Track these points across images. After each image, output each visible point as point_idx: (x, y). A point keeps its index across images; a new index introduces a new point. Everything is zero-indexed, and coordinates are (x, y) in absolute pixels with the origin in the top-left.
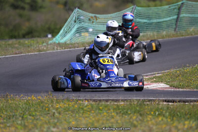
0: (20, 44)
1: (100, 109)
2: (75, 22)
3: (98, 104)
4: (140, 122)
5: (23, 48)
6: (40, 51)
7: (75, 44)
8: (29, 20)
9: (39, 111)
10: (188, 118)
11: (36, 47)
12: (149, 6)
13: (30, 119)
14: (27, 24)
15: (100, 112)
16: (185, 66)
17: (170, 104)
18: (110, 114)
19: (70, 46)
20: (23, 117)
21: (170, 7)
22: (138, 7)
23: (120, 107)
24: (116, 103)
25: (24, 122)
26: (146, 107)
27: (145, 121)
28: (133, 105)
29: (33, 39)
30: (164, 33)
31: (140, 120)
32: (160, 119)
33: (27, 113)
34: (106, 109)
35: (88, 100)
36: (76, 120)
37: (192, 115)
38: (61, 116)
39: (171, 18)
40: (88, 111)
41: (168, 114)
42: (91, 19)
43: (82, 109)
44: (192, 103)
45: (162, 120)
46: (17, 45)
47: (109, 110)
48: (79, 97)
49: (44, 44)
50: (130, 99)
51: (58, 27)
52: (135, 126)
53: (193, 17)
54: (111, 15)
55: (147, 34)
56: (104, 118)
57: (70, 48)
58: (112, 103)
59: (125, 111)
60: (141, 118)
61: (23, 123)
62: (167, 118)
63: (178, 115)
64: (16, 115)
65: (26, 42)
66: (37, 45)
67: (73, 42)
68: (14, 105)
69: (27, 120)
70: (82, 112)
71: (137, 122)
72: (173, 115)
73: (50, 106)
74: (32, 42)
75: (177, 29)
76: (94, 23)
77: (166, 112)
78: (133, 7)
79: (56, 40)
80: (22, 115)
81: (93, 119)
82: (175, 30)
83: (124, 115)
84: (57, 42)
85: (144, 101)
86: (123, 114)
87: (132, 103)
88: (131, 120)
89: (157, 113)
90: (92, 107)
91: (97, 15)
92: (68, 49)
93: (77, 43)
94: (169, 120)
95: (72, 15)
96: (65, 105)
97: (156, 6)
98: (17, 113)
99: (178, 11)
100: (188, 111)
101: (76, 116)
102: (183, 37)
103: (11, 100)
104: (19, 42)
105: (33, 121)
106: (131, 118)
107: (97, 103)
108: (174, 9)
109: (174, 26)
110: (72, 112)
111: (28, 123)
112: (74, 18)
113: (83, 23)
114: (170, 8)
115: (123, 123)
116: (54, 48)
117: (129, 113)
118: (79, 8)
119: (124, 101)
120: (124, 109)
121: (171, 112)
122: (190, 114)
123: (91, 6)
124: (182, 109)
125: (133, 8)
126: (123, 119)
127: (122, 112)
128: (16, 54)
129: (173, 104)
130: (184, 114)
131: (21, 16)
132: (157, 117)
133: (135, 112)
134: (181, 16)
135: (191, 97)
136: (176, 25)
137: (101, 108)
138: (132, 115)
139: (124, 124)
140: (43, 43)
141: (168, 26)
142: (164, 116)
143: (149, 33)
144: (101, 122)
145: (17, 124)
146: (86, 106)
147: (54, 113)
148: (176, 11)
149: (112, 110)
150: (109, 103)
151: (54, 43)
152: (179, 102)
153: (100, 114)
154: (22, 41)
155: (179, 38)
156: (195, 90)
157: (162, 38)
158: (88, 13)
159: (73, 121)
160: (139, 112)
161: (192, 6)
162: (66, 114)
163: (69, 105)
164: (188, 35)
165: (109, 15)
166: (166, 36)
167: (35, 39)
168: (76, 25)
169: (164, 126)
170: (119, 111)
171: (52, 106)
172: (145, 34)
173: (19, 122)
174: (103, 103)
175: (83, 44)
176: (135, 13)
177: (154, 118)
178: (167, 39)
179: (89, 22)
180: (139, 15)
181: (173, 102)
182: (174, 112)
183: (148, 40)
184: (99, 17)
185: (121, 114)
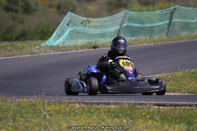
0: (13, 46)
1: (91, 112)
2: (68, 25)
3: (89, 107)
4: (130, 125)
5: (15, 51)
6: (32, 53)
7: (67, 47)
8: (22, 22)
9: (30, 113)
10: (179, 122)
11: (28, 50)
12: (141, 11)
13: (22, 121)
14: (20, 27)
15: (91, 114)
16: (177, 70)
17: (161, 107)
18: (102, 117)
19: (63, 49)
20: (14, 119)
22: (131, 11)
23: (112, 110)
24: (107, 106)
25: (16, 124)
26: (137, 110)
27: (136, 123)
28: (124, 109)
29: (25, 42)
30: (157, 37)
31: (131, 124)
32: (150, 123)
33: (18, 115)
34: (97, 112)
35: (79, 103)
36: (67, 122)
37: (182, 119)
38: (52, 119)
39: (164, 23)
40: (80, 114)
41: (158, 117)
42: (84, 22)
43: (74, 111)
44: (183, 107)
45: (152, 123)
46: (9, 48)
47: (100, 113)
48: (71, 100)
49: (37, 47)
50: (121, 103)
51: (51, 30)
53: (185, 22)
54: (104, 19)
55: (139, 39)
56: (95, 121)
57: (63, 51)
58: (103, 106)
59: (116, 114)
60: (132, 121)
61: (14, 125)
62: (157, 121)
63: (168, 119)
64: (8, 117)
65: (19, 45)
66: (30, 47)
67: (66, 45)
68: (6, 107)
69: (18, 122)
70: (73, 114)
71: (128, 125)
72: (164, 118)
73: (42, 108)
74: (25, 44)
75: (169, 33)
76: (87, 27)
77: (157, 116)
78: (125, 11)
79: (49, 42)
80: (14, 117)
81: (84, 122)
82: (167, 35)
83: (115, 119)
84: (50, 45)
85: (135, 104)
86: (114, 117)
87: (123, 107)
89: (148, 117)
90: (83, 110)
91: (90, 19)
92: (61, 52)
93: (70, 47)
94: (159, 124)
95: (65, 18)
96: (57, 108)
97: (148, 10)
98: (9, 115)
99: (170, 16)
100: (178, 115)
101: (67, 119)
102: (175, 42)
103: (3, 102)
104: (12, 45)
105: (24, 123)
106: (122, 121)
108: (166, 14)
109: (167, 31)
110: (63, 115)
111: (19, 124)
112: (67, 22)
113: (75, 27)
114: (162, 13)
116: (46, 51)
117: (120, 116)
118: (72, 11)
119: (115, 105)
120: (116, 112)
121: (162, 116)
123: (84, 10)
124: (173, 113)
125: (125, 12)
126: (114, 122)
127: (113, 115)
128: (9, 56)
129: (163, 107)
130: (175, 117)
131: (14, 18)
132: (148, 120)
133: (126, 116)
134: (174, 20)
135: (182, 101)
136: (168, 29)
137: (92, 111)
138: (122, 118)
140: (36, 45)
141: (160, 31)
142: (155, 120)
143: (141, 37)
145: (9, 125)
146: (77, 109)
147: (46, 115)
148: (168, 15)
149: (103, 114)
150: (100, 106)
151: (47, 46)
152: (170, 106)
153: (92, 117)
154: (14, 43)
155: (171, 42)
156: (186, 94)
157: (154, 43)
158: (81, 17)
159: (64, 124)
160: (130, 115)
161: (185, 11)
162: (58, 117)
163: (60, 107)
164: (180, 40)
165: (102, 19)
166: (158, 40)
167: (28, 42)
168: (69, 29)
169: (155, 130)
170: (110, 114)
171: (44, 108)
172: (137, 38)
173: (11, 124)
174: (95, 106)
175: (76, 47)
176: (127, 18)
177: (145, 122)
178: (159, 43)
179: (81, 25)
180: (131, 19)
181: (164, 105)
182: (165, 116)
183: (140, 44)
184: (91, 21)
185: (112, 118)
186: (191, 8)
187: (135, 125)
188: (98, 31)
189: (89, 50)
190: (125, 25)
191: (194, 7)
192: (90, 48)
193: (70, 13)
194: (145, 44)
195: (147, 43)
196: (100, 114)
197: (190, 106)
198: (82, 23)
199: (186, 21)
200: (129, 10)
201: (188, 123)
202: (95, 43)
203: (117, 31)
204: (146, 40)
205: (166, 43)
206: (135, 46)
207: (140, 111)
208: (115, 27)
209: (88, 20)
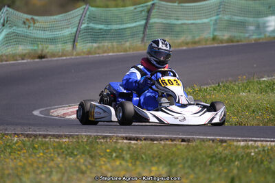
1: (34, 148)
2: (3, 25)
3: (32, 141)
4: (89, 167)
7: (2, 56)
10: (156, 163)
12: (107, 7)
15: (35, 151)
17: (133, 142)
18: (49, 155)
21: (135, 9)
22: (92, 6)
23: (64, 146)
24: (58, 140)
26: (99, 146)
27: (97, 165)
28: (82, 144)
30: (128, 44)
32: (118, 163)
34: (44, 148)
35: (18, 135)
37: (162, 158)
39: (138, 23)
40: (19, 150)
41: (128, 156)
42: (27, 22)
43: (10, 146)
44: (162, 142)
45: (121, 164)
47: (48, 149)
48: (6, 130)
50: (78, 135)
52: (83, 173)
53: (168, 24)
54: (55, 17)
55: (104, 46)
56: (41, 161)
58: (52, 140)
59: (69, 151)
60: (91, 161)
62: (127, 161)
63: (142, 158)
70: (9, 151)
71: (86, 166)
72: (136, 157)
75: (146, 38)
76: (32, 28)
77: (127, 154)
78: (84, 6)
81: (25, 161)
82: (143, 40)
83: (68, 157)
85: (97, 137)
87: (80, 141)
88: (78, 164)
89: (114, 155)
90: (24, 145)
91: (36, 18)
93: (7, 56)
94: (130, 165)
97: (117, 6)
99: (146, 14)
100: (156, 153)
106: (77, 161)
107: (31, 139)
108: (141, 11)
109: (142, 35)
112: (2, 21)
113: (14, 28)
114: (136, 11)
115: (66, 167)
117: (75, 153)
118: (9, 6)
119: (69, 138)
120: (69, 148)
121: (133, 154)
122: (160, 158)
123: (27, 4)
124: (149, 150)
125: (85, 9)
126: (67, 161)
127: (66, 153)
129: (136, 142)
130: (151, 155)
132: (114, 160)
133: (83, 153)
134: (152, 21)
135: (161, 134)
136: (144, 33)
137: (36, 146)
138: (78, 156)
139: (68, 169)
141: (133, 35)
142: (123, 159)
143: (106, 44)
144: (35, 165)
146: (15, 144)
148: (144, 14)
149: (51, 150)
150: (47, 140)
152: (145, 139)
153: (35, 154)
157: (124, 52)
158: (22, 14)
160: (89, 152)
161: (167, 8)
165: (52, 17)
166: (130, 48)
168: (5, 30)
169: (123, 173)
170: (62, 151)
172: (101, 45)
174: (40, 139)
175: (14, 57)
176: (87, 16)
177: (109, 162)
178: (131, 52)
179: (23, 26)
180: (92, 19)
181: (137, 139)
182: (138, 154)
183: (104, 52)
184: (37, 20)
185: (64, 156)
186: (176, 4)
187: (95, 166)
188: (48, 34)
189: (32, 60)
190: (83, 26)
191: (179, 3)
192: (33, 58)
193: (6, 8)
194: (111, 54)
195: (113, 52)
196: (46, 151)
197: (172, 140)
199: (168, 21)
200: (90, 5)
201: (170, 165)
202: (42, 50)
203: (74, 35)
204: (113, 47)
205: (141, 52)
206: (97, 55)
207: (104, 147)
208: (70, 29)
209: (32, 18)
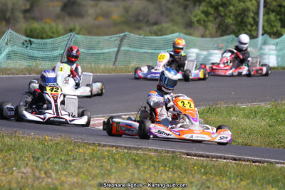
2: (7, 44)
21: (110, 38)
39: (111, 50)
42: (26, 44)
76: (28, 48)
78: (71, 33)
82: (114, 64)
91: (32, 40)
95: (4, 36)
99: (119, 43)
108: (115, 40)
112: (6, 40)
113: (15, 47)
118: (12, 29)
125: (71, 35)
134: (122, 48)
161: (134, 39)
168: (8, 48)
179: (22, 46)
184: (33, 42)
188: (41, 54)
191: (144, 36)
193: (10, 30)
198: (23, 43)
200: (75, 33)
203: (61, 56)
208: (58, 51)
